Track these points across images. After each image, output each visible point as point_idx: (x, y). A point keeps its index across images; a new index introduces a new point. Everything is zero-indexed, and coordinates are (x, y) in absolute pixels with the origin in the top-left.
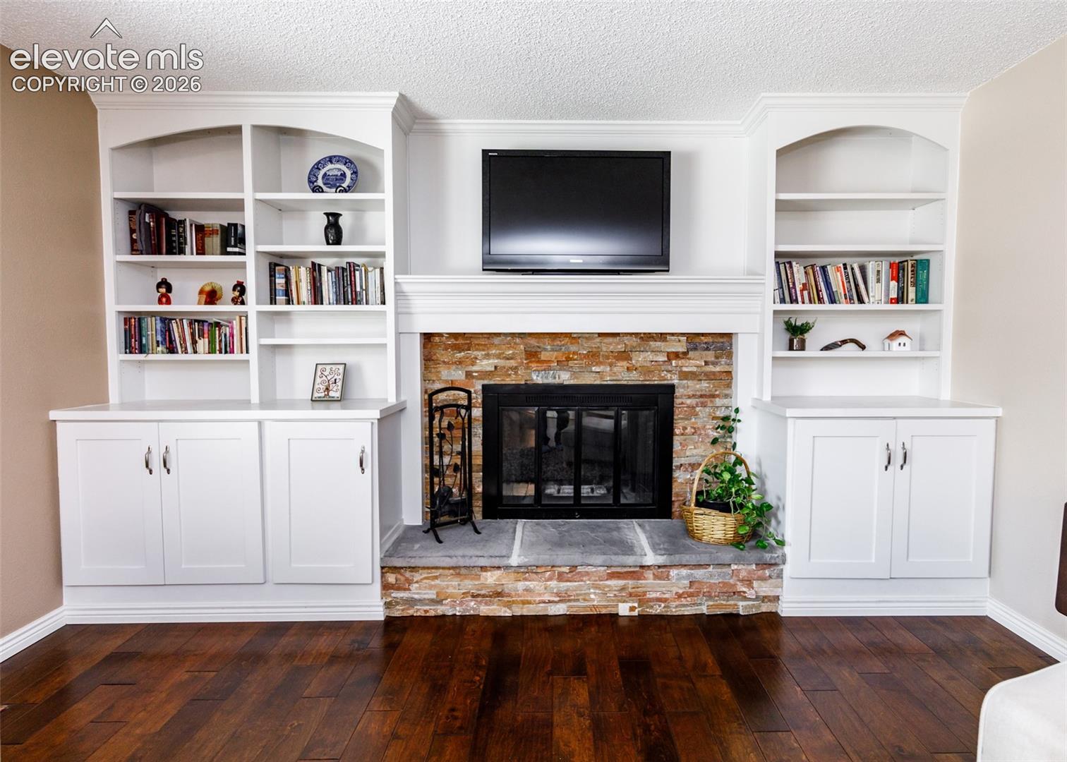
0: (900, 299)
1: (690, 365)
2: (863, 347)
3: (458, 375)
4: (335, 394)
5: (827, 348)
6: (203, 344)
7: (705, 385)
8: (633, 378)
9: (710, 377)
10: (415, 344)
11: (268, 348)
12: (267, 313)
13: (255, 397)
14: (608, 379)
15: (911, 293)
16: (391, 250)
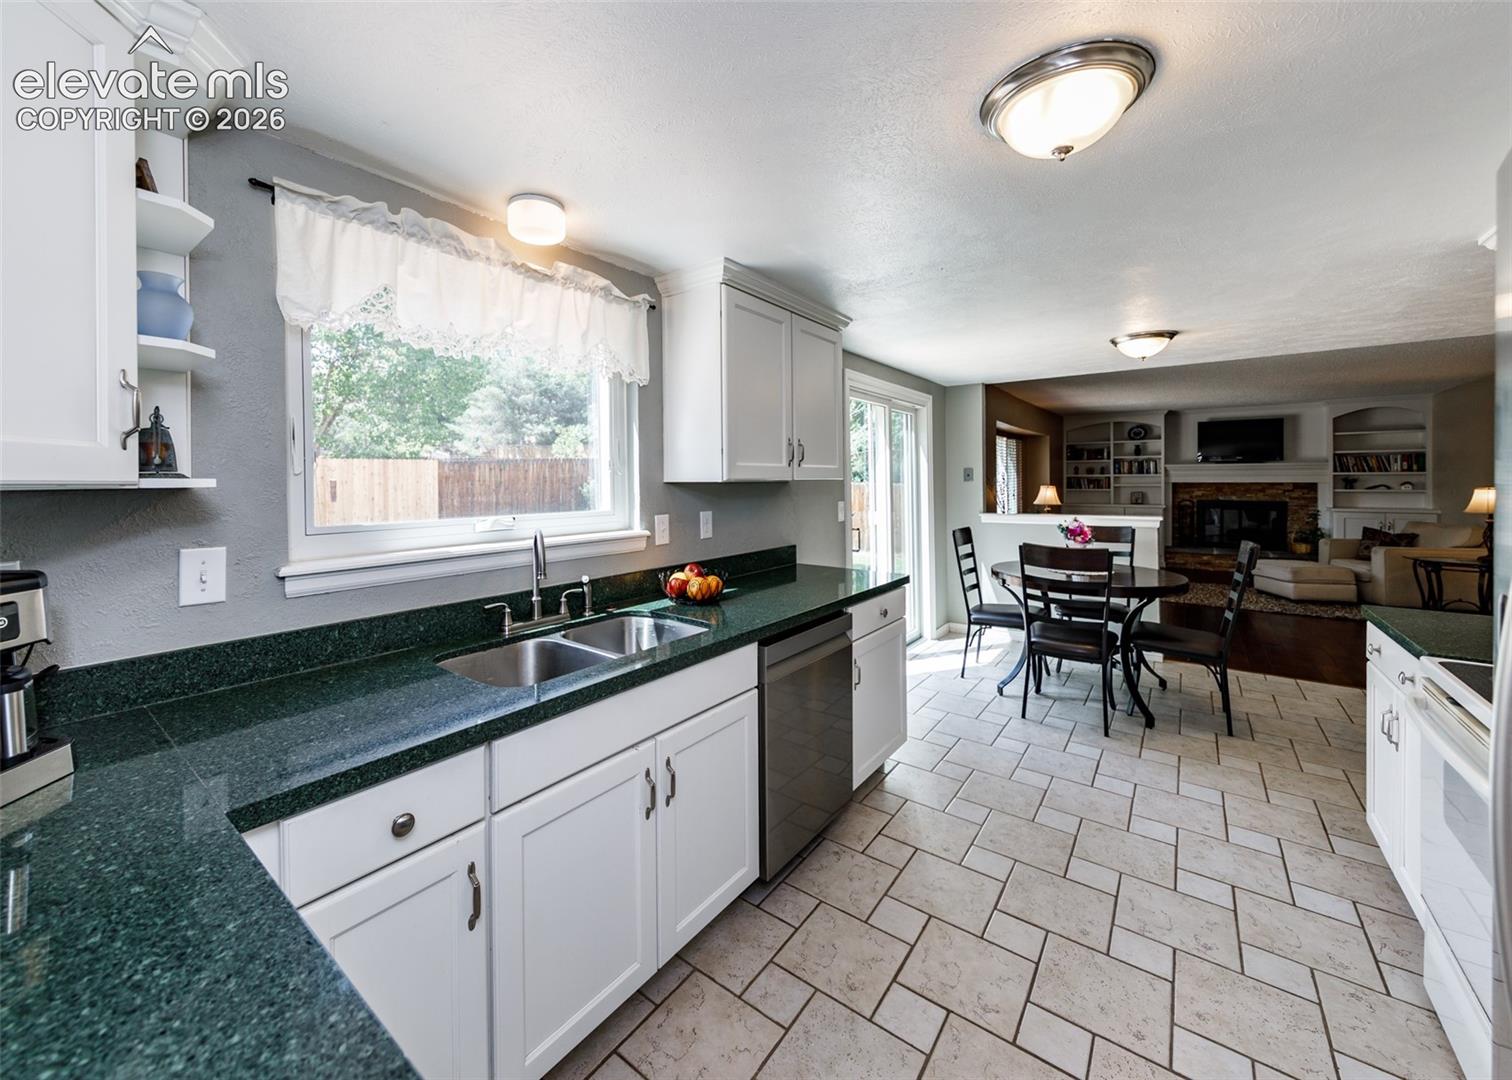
0: (1409, 469)
1: (1295, 495)
2: (1389, 488)
3: (1187, 497)
4: (1140, 501)
5: (1369, 488)
6: (1092, 486)
7: (1302, 502)
8: (1267, 498)
9: (1305, 499)
10: (1171, 486)
11: (1115, 487)
12: (1115, 478)
13: (1112, 501)
14: (1254, 499)
15: (1415, 467)
16: (1162, 456)
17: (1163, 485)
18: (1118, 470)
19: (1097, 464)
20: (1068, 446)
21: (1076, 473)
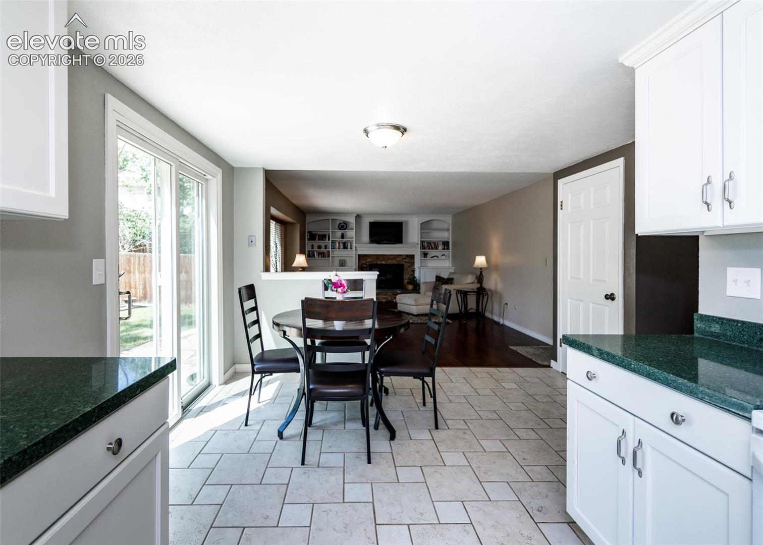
0: (444, 249)
1: (407, 261)
2: (438, 257)
3: (364, 262)
4: (343, 265)
5: (432, 257)
6: (320, 256)
7: (409, 264)
8: (396, 263)
9: (410, 263)
10: (357, 256)
11: (332, 257)
12: (332, 251)
13: (331, 265)
14: (391, 263)
15: (446, 248)
16: (354, 240)
17: (354, 256)
18: (333, 247)
19: (322, 243)
20: (308, 232)
21: (313, 248)
